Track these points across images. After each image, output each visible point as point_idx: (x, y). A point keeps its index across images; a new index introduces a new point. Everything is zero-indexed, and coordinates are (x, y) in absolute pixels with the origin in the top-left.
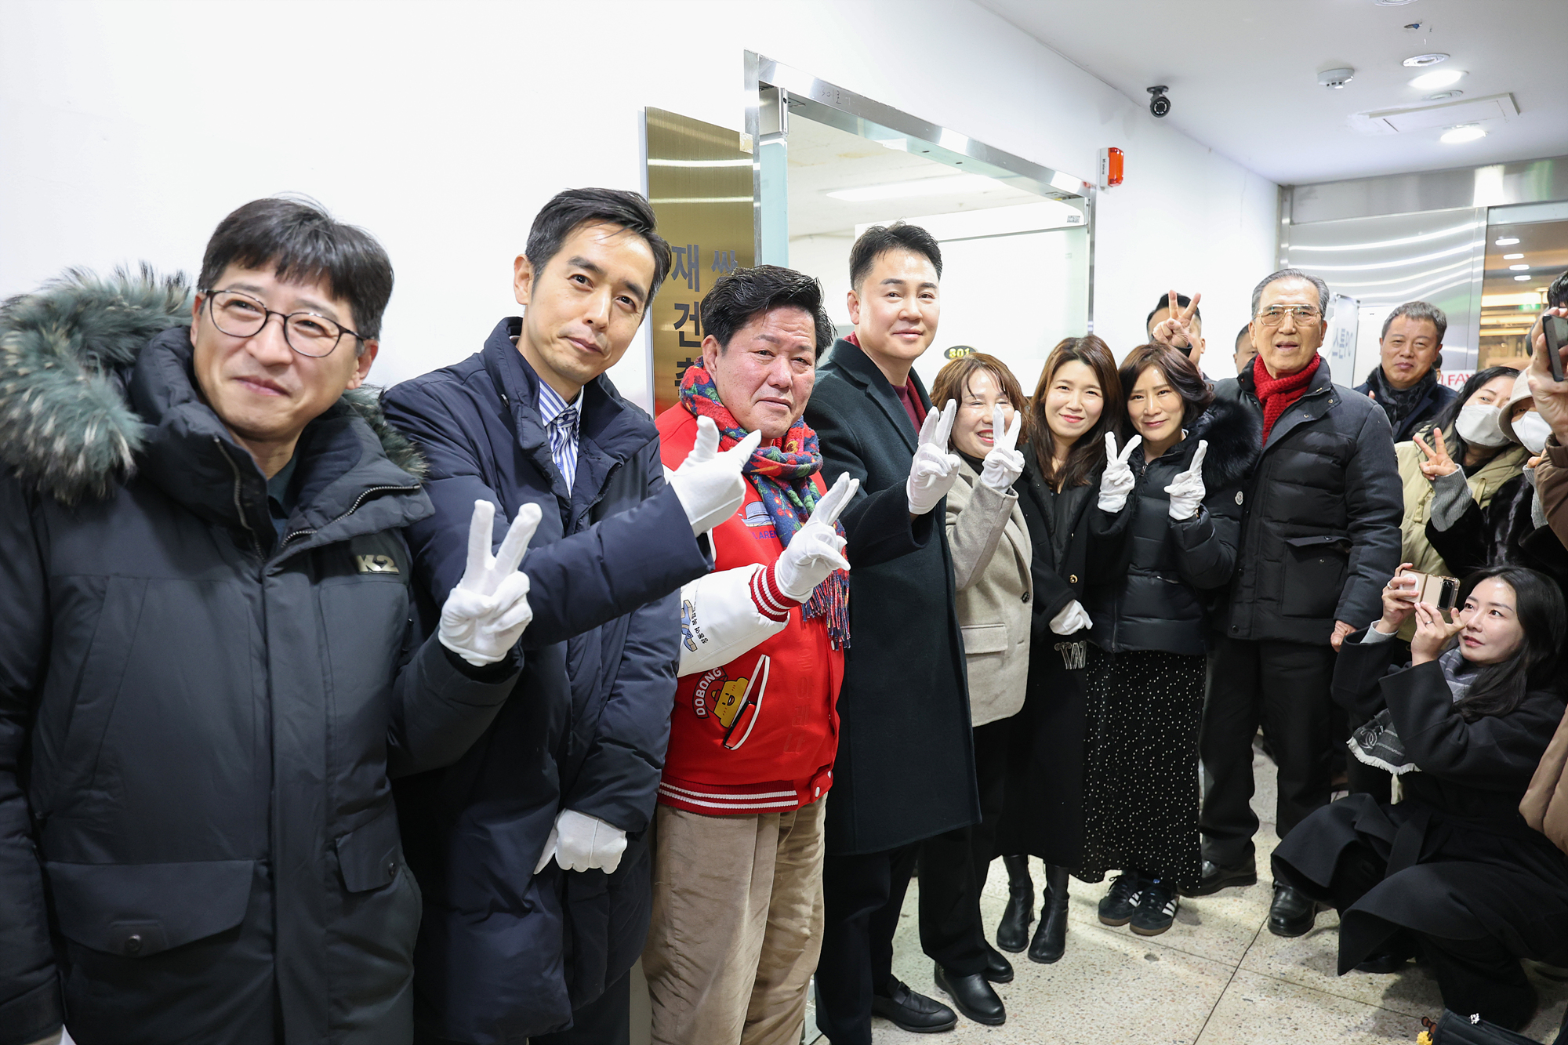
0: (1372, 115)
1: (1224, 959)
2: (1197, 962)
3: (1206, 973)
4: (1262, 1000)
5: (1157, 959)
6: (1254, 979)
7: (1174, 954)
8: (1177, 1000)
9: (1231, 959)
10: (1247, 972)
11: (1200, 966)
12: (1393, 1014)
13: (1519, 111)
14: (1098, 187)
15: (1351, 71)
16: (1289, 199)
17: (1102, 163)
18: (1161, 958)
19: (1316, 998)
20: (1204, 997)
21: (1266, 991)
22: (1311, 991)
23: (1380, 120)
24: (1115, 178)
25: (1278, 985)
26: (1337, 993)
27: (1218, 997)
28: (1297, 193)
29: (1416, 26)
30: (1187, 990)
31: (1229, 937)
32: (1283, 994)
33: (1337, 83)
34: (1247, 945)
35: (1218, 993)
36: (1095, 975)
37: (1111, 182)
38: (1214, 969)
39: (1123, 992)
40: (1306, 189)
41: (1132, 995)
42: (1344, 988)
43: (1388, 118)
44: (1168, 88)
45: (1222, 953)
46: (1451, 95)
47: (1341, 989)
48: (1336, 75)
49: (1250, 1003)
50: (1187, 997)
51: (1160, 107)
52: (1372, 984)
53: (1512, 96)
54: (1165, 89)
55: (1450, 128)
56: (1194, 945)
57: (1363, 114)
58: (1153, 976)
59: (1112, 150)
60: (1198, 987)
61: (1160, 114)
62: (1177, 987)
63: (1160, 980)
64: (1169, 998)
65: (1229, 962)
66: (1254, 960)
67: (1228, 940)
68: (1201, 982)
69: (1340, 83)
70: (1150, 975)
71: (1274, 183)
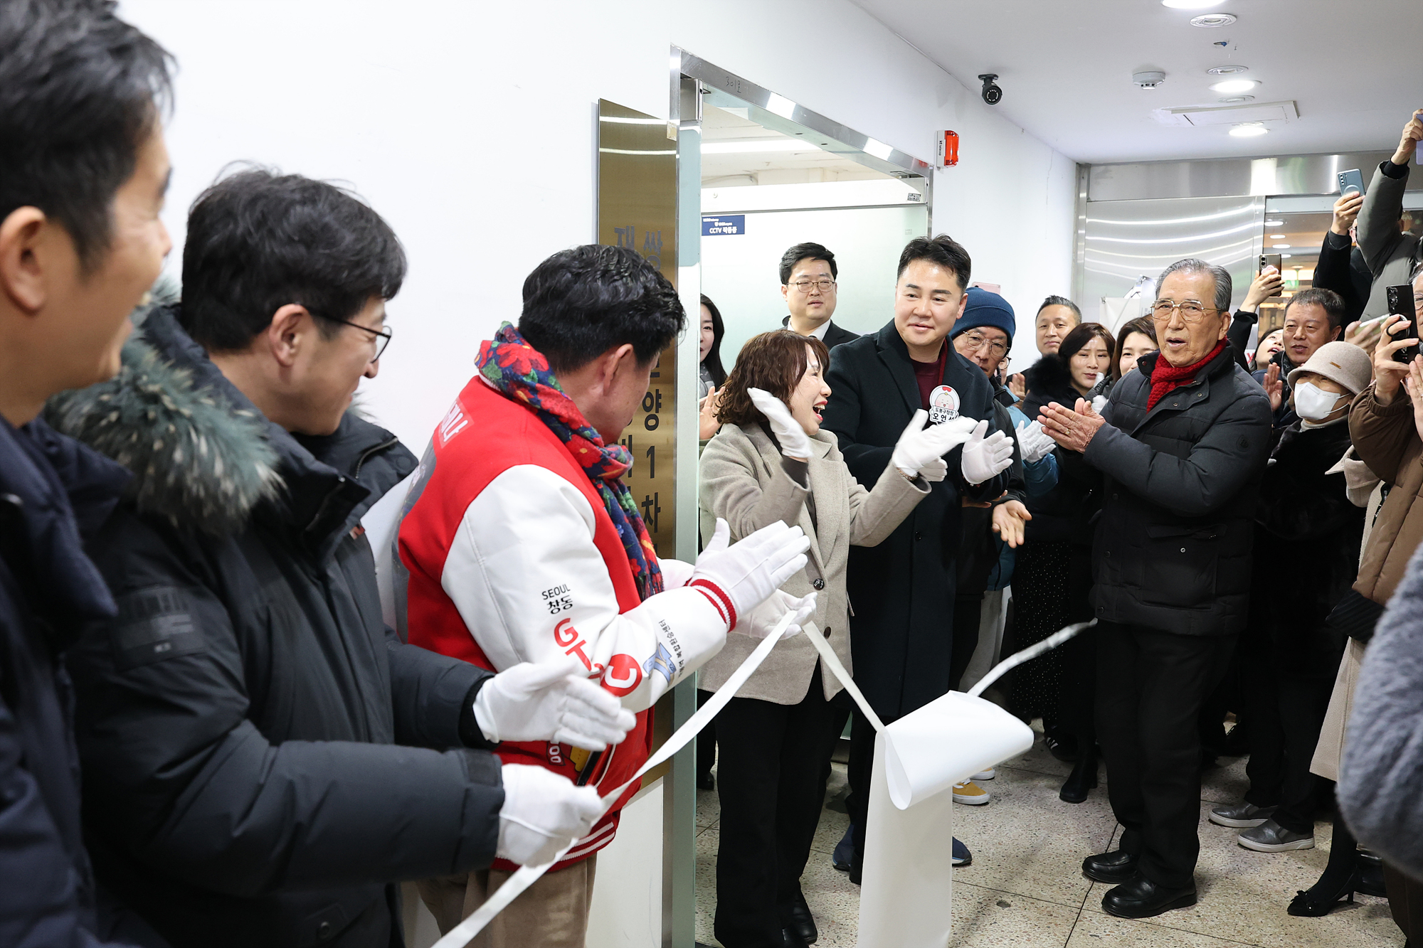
0: (1174, 111)
1: (1069, 902)
2: (1045, 906)
3: (1054, 915)
4: (1107, 935)
5: (1009, 906)
6: (1097, 918)
7: (1023, 900)
8: (1033, 939)
9: (1074, 902)
10: (1090, 912)
11: (1048, 909)
12: (1220, 940)
13: (1298, 116)
14: (935, 167)
15: (1163, 74)
16: (1086, 176)
17: (939, 145)
18: (1012, 903)
19: (1153, 931)
20: (1055, 935)
21: (1109, 927)
22: (1148, 925)
23: (1180, 116)
24: (951, 161)
25: (1119, 922)
26: (1170, 926)
27: (1068, 934)
28: (1094, 171)
29: (1224, 44)
30: (1040, 930)
31: (1070, 883)
32: (1125, 929)
33: (1151, 85)
34: (1087, 889)
35: (1067, 931)
36: (956, 922)
37: (947, 163)
38: (1061, 911)
39: (983, 935)
40: (1102, 168)
41: (991, 938)
42: (1176, 921)
43: (1188, 115)
44: (997, 77)
45: (1065, 897)
46: (1246, 100)
47: (1174, 922)
48: (1150, 77)
49: (1097, 938)
50: (1041, 936)
51: (992, 94)
52: (1199, 916)
53: (1295, 103)
54: (995, 78)
55: (1238, 125)
56: (1040, 891)
57: (1166, 109)
58: (1007, 920)
59: (948, 133)
60: (1049, 927)
61: (992, 102)
62: (1030, 928)
63: (1014, 923)
64: (1025, 938)
65: (1073, 905)
66: (1095, 901)
67: (1069, 886)
68: (1051, 923)
69: (1153, 85)
70: (1004, 920)
71: (1073, 161)
